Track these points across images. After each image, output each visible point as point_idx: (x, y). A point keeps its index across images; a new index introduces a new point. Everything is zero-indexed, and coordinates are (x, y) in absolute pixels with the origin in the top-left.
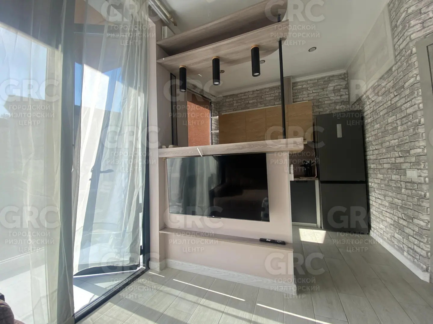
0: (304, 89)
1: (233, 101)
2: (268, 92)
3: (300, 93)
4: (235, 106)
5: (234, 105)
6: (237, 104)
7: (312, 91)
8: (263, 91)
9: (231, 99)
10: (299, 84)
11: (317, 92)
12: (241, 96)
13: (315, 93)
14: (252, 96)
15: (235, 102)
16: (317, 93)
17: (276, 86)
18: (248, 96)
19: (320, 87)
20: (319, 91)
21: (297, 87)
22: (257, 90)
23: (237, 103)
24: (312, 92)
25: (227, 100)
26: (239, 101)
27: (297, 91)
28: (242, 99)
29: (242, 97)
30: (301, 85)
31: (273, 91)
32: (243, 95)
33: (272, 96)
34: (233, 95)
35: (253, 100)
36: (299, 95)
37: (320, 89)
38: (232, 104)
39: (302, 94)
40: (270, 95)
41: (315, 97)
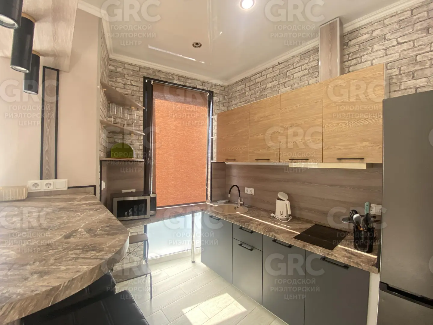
0: (376, 40)
1: (245, 88)
2: (298, 62)
3: (365, 49)
4: (248, 96)
5: (247, 94)
6: (250, 93)
7: (397, 39)
8: (289, 63)
9: (242, 86)
10: (362, 31)
11: (410, 41)
12: (256, 79)
13: (404, 43)
14: (272, 75)
15: (247, 89)
16: (411, 43)
17: (314, 47)
18: (265, 76)
19: (418, 26)
20: (415, 36)
21: (359, 39)
22: (279, 64)
23: (250, 90)
24: (395, 43)
25: (238, 88)
26: (253, 87)
27: (357, 47)
28: (258, 83)
29: (257, 81)
30: (367, 33)
31: (307, 60)
32: (258, 75)
33: (305, 69)
34: (246, 78)
35: (273, 81)
36: (363, 55)
37: (417, 31)
38: (243, 93)
39: (369, 51)
40: (300, 67)
41: (405, 53)
